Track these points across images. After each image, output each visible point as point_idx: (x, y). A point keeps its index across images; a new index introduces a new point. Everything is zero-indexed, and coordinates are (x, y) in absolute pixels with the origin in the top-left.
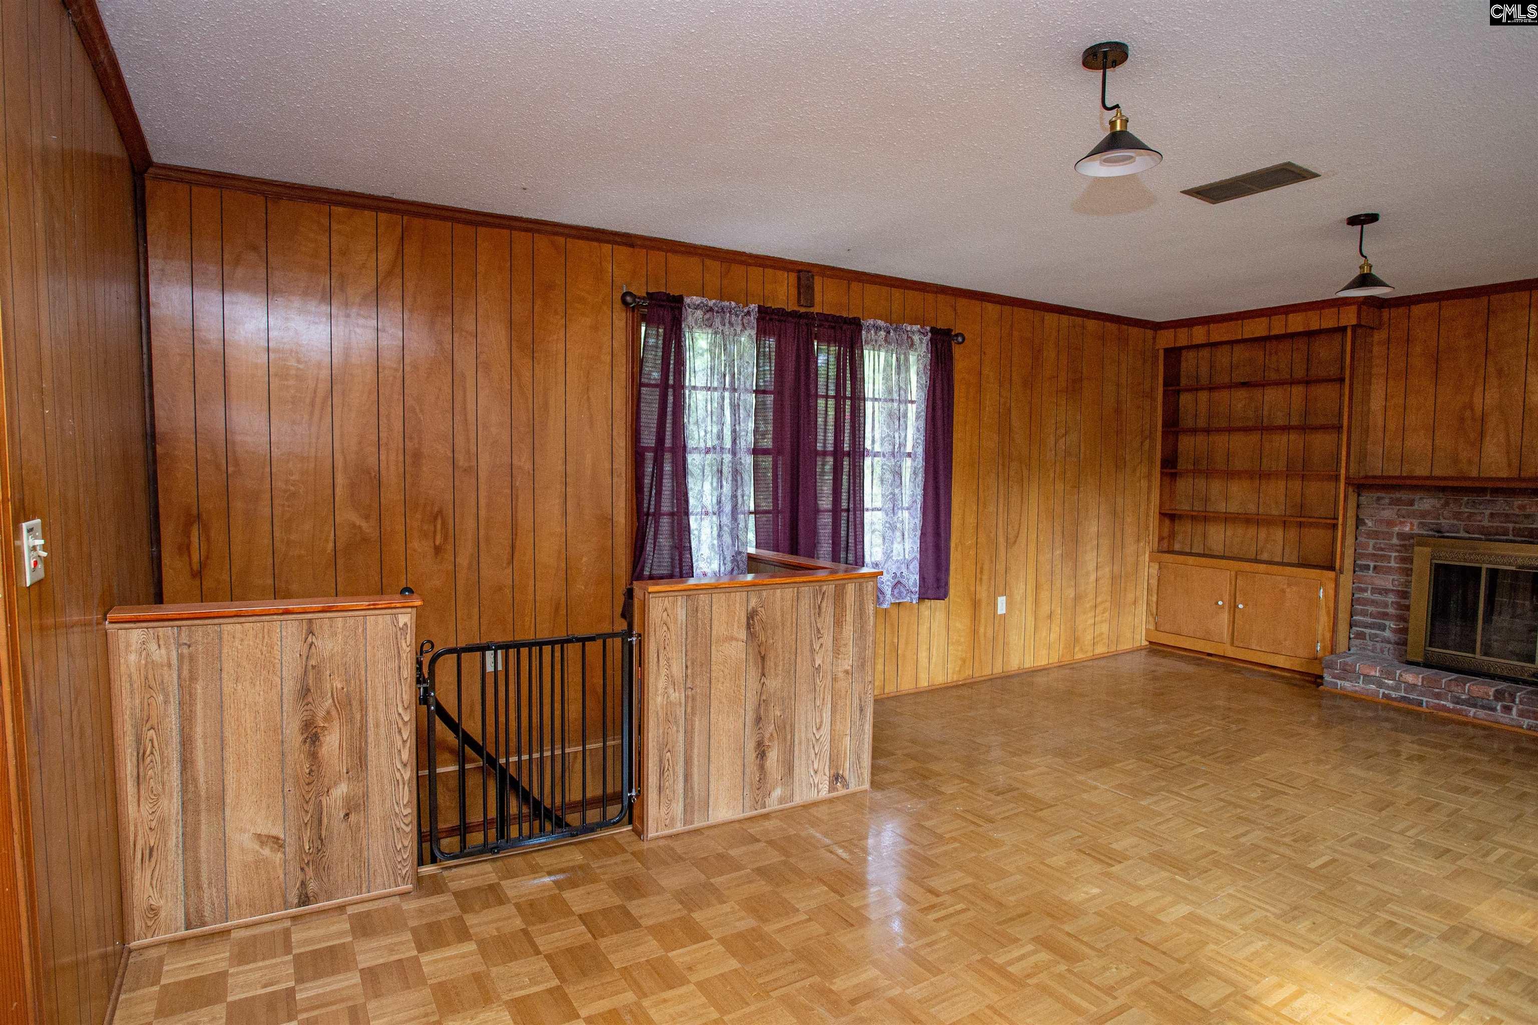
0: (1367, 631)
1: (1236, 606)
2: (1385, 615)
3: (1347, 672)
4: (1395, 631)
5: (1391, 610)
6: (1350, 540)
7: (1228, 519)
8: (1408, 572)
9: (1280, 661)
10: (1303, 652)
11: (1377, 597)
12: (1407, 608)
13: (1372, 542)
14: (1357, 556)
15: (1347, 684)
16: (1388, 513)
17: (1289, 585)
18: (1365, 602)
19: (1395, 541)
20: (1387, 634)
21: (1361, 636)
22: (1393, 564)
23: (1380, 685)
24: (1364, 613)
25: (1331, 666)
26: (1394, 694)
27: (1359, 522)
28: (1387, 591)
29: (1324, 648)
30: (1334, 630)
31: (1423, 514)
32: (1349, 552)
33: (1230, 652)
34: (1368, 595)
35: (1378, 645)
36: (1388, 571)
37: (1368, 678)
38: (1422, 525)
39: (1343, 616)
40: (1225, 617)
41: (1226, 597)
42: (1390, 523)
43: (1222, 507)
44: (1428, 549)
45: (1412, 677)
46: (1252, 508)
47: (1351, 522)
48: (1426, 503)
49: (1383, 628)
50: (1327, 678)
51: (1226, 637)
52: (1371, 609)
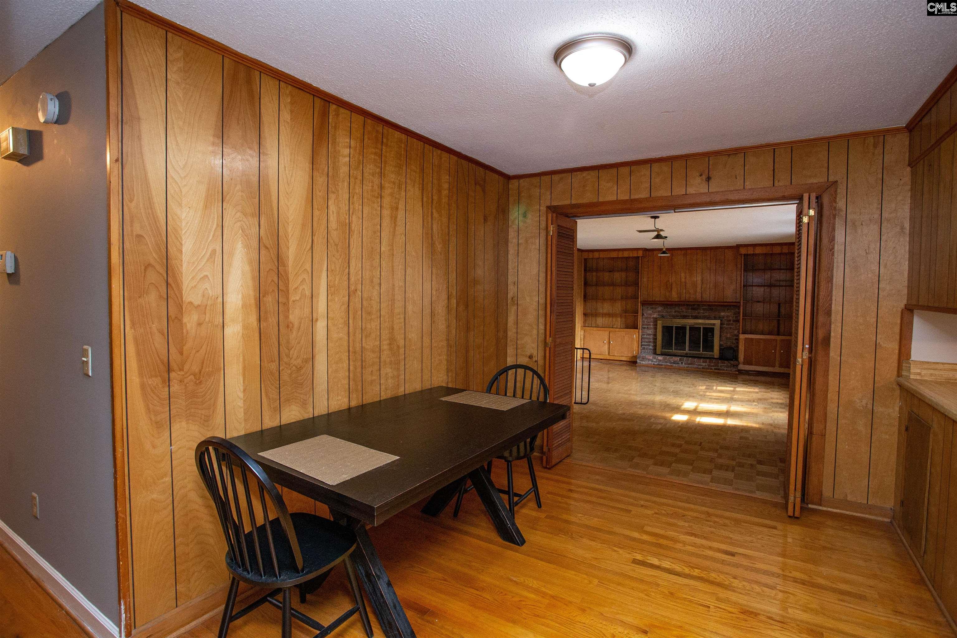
0: (646, 347)
1: (609, 343)
2: (650, 342)
3: (643, 359)
4: (653, 346)
5: (651, 340)
6: (641, 320)
7: (604, 315)
8: (656, 329)
9: (623, 359)
10: (630, 355)
11: (648, 336)
12: (656, 339)
13: (646, 320)
14: (643, 325)
15: (644, 362)
16: (650, 312)
17: (626, 335)
18: (645, 338)
19: (652, 320)
20: (651, 347)
21: (644, 348)
22: (652, 327)
23: (652, 361)
24: (644, 342)
25: (639, 358)
26: (656, 363)
27: (643, 315)
28: (650, 335)
29: (636, 353)
30: (638, 347)
31: (659, 312)
32: (641, 323)
33: (608, 358)
34: (645, 336)
35: (649, 351)
36: (650, 329)
37: (649, 360)
38: (658, 315)
39: (640, 343)
40: (607, 346)
41: (607, 340)
42: (650, 315)
43: (601, 311)
44: (661, 322)
45: (660, 358)
46: (611, 312)
47: (641, 314)
48: (660, 309)
49: (649, 345)
50: (638, 361)
51: (607, 353)
52: (646, 340)
